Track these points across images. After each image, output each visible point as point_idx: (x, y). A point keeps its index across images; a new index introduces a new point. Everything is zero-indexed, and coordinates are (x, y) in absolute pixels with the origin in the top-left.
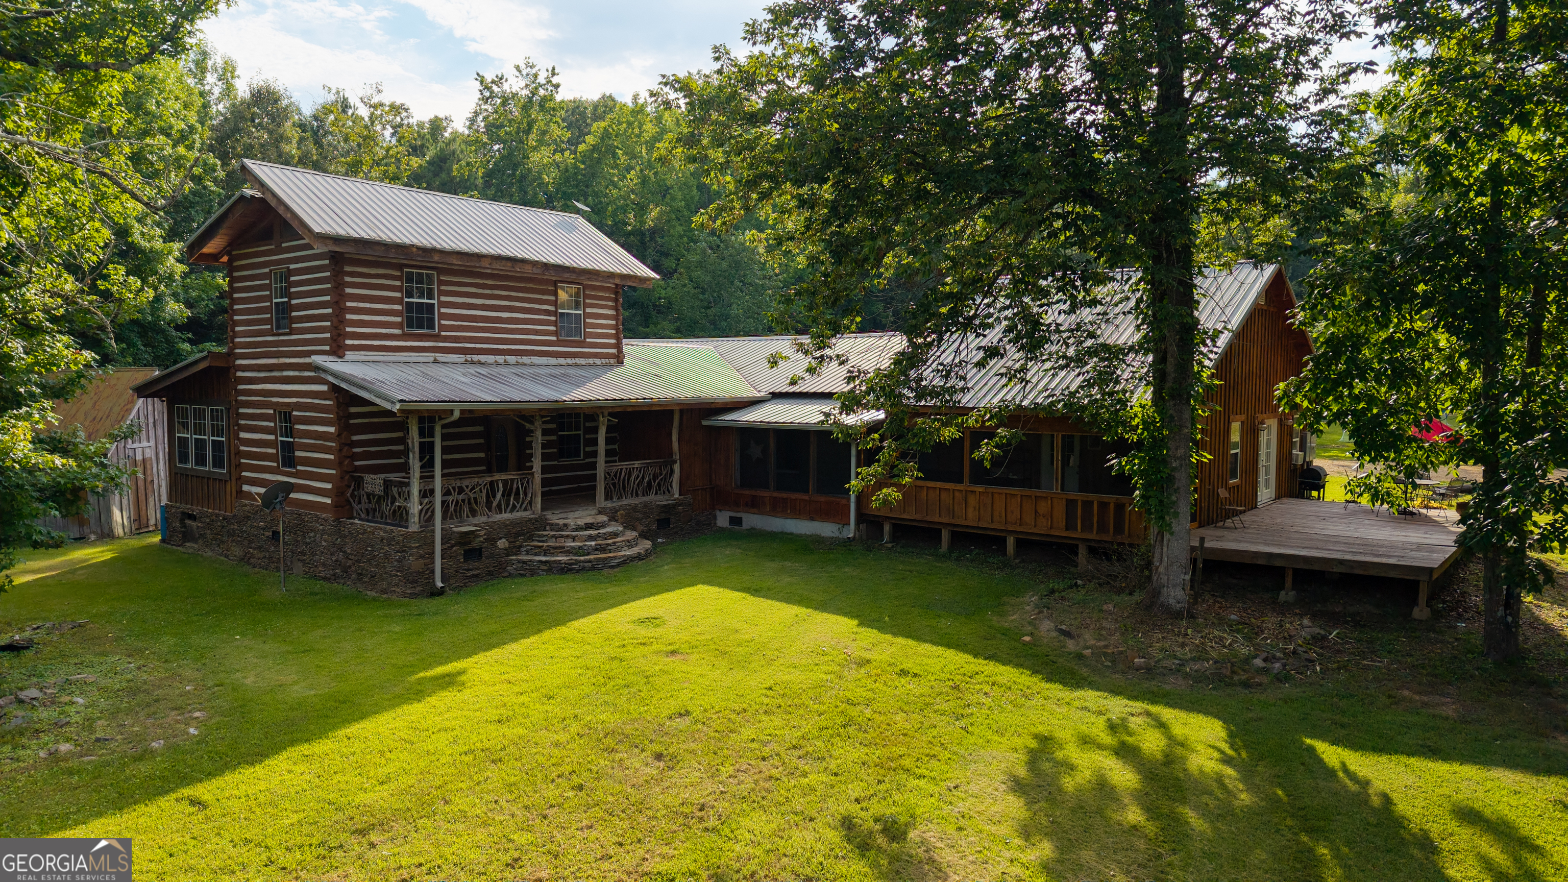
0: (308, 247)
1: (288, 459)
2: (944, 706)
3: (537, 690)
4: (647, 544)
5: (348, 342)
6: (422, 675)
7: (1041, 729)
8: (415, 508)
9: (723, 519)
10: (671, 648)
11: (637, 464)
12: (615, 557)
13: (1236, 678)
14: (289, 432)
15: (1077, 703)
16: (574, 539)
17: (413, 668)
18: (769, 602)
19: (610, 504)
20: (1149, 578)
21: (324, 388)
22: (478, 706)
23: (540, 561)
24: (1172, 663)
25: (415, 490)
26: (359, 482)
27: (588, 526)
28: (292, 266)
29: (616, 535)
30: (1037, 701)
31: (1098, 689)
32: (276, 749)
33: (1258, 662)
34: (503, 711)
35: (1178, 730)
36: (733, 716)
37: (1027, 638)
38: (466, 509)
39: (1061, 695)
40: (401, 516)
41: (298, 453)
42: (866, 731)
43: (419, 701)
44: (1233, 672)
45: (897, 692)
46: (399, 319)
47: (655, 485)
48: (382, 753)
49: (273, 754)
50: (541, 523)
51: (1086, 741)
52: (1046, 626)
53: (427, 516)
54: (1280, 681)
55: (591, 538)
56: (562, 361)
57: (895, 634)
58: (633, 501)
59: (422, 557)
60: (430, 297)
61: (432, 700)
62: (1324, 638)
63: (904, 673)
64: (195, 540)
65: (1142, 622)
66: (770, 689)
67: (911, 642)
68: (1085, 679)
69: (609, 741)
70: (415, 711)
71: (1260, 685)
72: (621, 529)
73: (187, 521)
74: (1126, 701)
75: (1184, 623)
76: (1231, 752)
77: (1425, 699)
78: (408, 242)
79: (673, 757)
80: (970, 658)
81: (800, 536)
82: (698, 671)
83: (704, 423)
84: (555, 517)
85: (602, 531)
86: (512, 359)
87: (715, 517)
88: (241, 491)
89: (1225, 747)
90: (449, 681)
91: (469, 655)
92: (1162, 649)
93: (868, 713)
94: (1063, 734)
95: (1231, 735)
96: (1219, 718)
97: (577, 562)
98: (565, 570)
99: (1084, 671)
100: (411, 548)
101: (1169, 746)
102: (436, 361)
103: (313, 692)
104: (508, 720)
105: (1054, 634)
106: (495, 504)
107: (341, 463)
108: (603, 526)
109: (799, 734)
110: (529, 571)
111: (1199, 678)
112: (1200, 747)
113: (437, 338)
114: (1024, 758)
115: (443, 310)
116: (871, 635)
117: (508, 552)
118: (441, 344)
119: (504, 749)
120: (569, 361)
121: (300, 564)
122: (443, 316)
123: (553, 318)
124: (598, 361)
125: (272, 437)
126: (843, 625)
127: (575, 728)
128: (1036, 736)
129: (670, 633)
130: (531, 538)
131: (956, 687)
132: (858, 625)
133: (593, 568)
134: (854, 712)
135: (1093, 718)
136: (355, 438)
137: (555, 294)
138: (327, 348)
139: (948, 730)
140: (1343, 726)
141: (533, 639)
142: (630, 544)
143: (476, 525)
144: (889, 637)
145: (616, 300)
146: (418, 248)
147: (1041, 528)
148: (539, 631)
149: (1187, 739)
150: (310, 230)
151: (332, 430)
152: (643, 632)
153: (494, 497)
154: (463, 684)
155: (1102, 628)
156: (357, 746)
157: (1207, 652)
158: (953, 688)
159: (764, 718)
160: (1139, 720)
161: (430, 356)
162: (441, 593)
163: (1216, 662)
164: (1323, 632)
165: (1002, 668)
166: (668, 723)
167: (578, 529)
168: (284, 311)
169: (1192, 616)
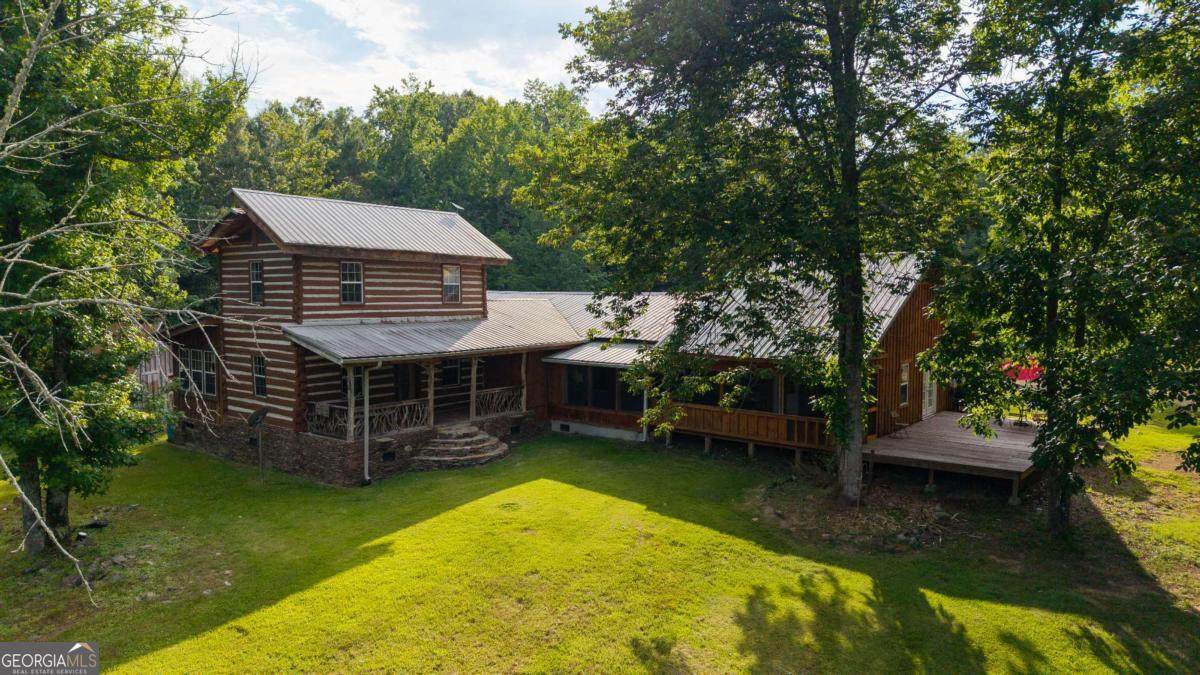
0: (275, 248)
1: (261, 388)
2: (699, 567)
3: (440, 555)
4: (505, 446)
5: (305, 313)
6: (365, 545)
7: (757, 582)
8: (351, 427)
9: (556, 426)
10: (524, 526)
11: (497, 390)
12: (484, 458)
13: (886, 547)
14: (262, 371)
15: (782, 565)
16: (456, 444)
17: (359, 540)
18: (588, 492)
19: (479, 419)
20: (836, 479)
21: (289, 343)
22: (404, 567)
23: (434, 461)
24: (846, 537)
25: (351, 415)
26: (312, 408)
27: (466, 435)
28: (265, 260)
29: (484, 441)
30: (758, 563)
31: (798, 555)
32: (282, 596)
33: (901, 536)
34: (420, 570)
35: (843, 583)
36: (565, 574)
37: (755, 519)
38: (384, 426)
39: (772, 558)
40: (342, 433)
41: (268, 386)
42: (649, 584)
43: (366, 563)
44: (885, 543)
45: (670, 557)
46: (337, 296)
47: (510, 404)
48: (349, 599)
49: (282, 598)
50: (434, 434)
51: (786, 591)
52: (768, 510)
53: (360, 433)
54: (914, 549)
55: (467, 444)
56: (446, 318)
57: (670, 516)
58: (494, 416)
59: (356, 459)
60: (358, 280)
61: (375, 562)
62: (948, 519)
63: (674, 543)
64: (192, 441)
65: (830, 509)
66: (589, 555)
67: (681, 522)
68: (790, 547)
69: (489, 591)
70: (365, 569)
71: (900, 551)
72: (487, 436)
73: (188, 428)
74: (814, 564)
75: (857, 509)
76: (873, 598)
77: (1004, 561)
78: (344, 245)
79: (529, 601)
80: (717, 533)
81: (608, 440)
82: (543, 542)
83: (544, 360)
84: (443, 429)
85: (475, 439)
86: (412, 319)
87: (550, 425)
88: (227, 410)
89: (869, 593)
90: (383, 550)
91: (394, 531)
92: (842, 528)
93: (650, 571)
94: (772, 586)
95: (876, 586)
96: (869, 574)
97: (459, 461)
98: (450, 466)
99: (790, 542)
100: (349, 454)
101: (836, 593)
102: (362, 323)
103: (298, 557)
104: (424, 576)
105: (773, 516)
106: (403, 422)
107: (299, 395)
108: (476, 434)
109: (607, 586)
110: (426, 467)
111: (863, 547)
112: (855, 594)
113: (362, 307)
114: (745, 601)
115: (367, 288)
116: (654, 516)
117: (412, 454)
118: (365, 311)
119: (424, 595)
120: (450, 317)
121: (270, 462)
122: (366, 292)
123: (440, 289)
124: (470, 317)
125: (250, 374)
126: (638, 508)
127: (466, 581)
128: (754, 587)
129: (524, 516)
130: (427, 444)
131: (707, 554)
132: (646, 510)
133: (469, 465)
134: (641, 571)
135: (792, 575)
136: (309, 377)
137: (442, 273)
138: (290, 317)
139: (699, 582)
140: (946, 580)
141: (435, 519)
142: (493, 447)
143: (391, 437)
144: (666, 518)
145: (482, 274)
146: (352, 249)
147: (771, 438)
148: (438, 514)
149: (848, 589)
150: (280, 240)
151: (293, 372)
152: (506, 514)
153: (403, 417)
154: (393, 551)
155: (804, 512)
156: (332, 594)
157: (868, 529)
158: (705, 554)
159: (585, 575)
160: (819, 576)
161: (358, 320)
162: (368, 483)
163: (874, 537)
164: (948, 515)
165: (738, 540)
166: (525, 579)
167: (459, 437)
168: (259, 289)
169: (863, 504)
